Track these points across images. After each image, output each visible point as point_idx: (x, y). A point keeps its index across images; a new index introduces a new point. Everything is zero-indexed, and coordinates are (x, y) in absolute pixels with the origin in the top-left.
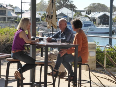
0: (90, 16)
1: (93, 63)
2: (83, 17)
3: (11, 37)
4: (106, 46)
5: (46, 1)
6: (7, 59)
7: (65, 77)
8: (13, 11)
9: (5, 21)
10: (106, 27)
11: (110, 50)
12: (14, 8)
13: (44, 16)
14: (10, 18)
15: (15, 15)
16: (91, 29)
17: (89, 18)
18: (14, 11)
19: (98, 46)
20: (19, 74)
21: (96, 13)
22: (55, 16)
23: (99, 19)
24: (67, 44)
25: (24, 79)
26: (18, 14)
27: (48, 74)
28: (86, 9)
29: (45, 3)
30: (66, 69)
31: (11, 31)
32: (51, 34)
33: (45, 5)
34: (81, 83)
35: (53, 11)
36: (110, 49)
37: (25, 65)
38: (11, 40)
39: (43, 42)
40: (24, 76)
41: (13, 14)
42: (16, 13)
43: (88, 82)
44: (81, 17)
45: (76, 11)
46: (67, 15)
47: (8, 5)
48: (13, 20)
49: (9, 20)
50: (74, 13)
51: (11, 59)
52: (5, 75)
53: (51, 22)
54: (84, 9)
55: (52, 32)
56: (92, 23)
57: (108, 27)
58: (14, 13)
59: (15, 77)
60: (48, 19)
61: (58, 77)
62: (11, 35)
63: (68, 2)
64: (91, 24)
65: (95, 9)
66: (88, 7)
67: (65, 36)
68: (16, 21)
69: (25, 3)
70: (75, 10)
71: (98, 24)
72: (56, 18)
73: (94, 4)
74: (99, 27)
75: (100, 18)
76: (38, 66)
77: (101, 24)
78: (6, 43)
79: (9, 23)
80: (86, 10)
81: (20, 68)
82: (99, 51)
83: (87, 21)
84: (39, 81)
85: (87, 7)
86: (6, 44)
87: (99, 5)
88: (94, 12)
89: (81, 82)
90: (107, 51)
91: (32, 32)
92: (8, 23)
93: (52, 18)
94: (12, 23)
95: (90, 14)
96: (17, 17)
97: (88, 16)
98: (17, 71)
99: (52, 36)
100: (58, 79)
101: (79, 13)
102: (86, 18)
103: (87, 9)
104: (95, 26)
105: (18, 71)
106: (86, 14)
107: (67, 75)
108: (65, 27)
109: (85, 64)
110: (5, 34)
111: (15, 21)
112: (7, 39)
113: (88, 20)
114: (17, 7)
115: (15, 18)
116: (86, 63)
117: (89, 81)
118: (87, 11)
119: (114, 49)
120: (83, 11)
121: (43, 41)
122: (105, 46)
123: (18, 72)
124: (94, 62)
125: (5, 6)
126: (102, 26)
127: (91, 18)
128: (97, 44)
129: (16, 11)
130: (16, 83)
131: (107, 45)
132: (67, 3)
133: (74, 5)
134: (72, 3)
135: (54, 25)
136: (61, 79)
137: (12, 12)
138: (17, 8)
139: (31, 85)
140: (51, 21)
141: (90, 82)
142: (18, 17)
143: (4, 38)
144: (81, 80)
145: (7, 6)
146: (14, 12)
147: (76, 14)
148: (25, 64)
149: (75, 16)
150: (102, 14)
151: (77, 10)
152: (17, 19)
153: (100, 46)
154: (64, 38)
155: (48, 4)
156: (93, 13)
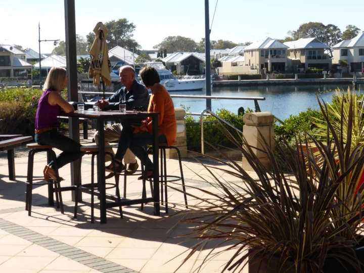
0: (165, 60)
1: (182, 145)
2: (152, 62)
3: (28, 104)
4: (202, 113)
5: (82, 37)
6: (28, 145)
7: (136, 173)
8: (23, 57)
9: (10, 76)
10: (195, 78)
11: (210, 120)
12: (24, 51)
13: (80, 63)
14: (18, 70)
15: (28, 64)
16: (169, 85)
17: (164, 63)
18: (25, 56)
19: (188, 114)
20: (52, 171)
21: (175, 55)
22: (107, 62)
23: (182, 65)
24: (138, 112)
25: (62, 179)
26: (32, 63)
27: (106, 169)
28: (157, 47)
29: (81, 40)
30: (137, 158)
31: (26, 94)
32: (100, 95)
33: (82, 43)
34: (166, 182)
35: (102, 53)
36: (209, 117)
37: (61, 154)
38: (28, 110)
39: (94, 112)
40: (60, 175)
41: (24, 63)
42: (29, 60)
43: (178, 178)
44: (149, 62)
45: (139, 52)
46: (123, 60)
47: (13, 46)
48: (23, 74)
49: (16, 73)
50: (137, 56)
51: (36, 144)
52: (26, 175)
53: (100, 74)
54: (154, 47)
55: (103, 93)
56: (170, 72)
57: (198, 78)
58: (25, 61)
59: (45, 177)
60: (94, 68)
61: (123, 173)
62: (27, 101)
63: (123, 36)
64: (168, 75)
65: (174, 46)
66: (161, 44)
67: (132, 96)
68: (31, 75)
69: (46, 41)
70: (137, 50)
71: (181, 74)
72: (109, 67)
73: (170, 38)
74: (183, 80)
75: (184, 62)
76: (86, 156)
77: (185, 75)
78: (19, 116)
79: (16, 79)
80: (157, 50)
81: (52, 161)
82: (192, 122)
83: (162, 70)
84: (90, 182)
85: (158, 44)
86: (18, 119)
87: (180, 39)
88: (172, 52)
89: (166, 179)
90: (205, 123)
91: (71, 94)
92: (14, 79)
93: (101, 65)
94: (23, 79)
95: (165, 56)
96: (31, 68)
97: (161, 61)
98: (48, 166)
99: (108, 99)
100: (123, 176)
101: (145, 55)
102: (158, 65)
103: (159, 47)
104: (175, 79)
105: (50, 165)
106: (158, 57)
107: (140, 168)
108: (132, 80)
109: (171, 148)
110: (15, 100)
111: (28, 75)
112: (19, 109)
113: (162, 67)
114: (30, 49)
115: (27, 70)
116: (174, 146)
117: (180, 176)
118: (160, 52)
119: (217, 118)
120: (153, 52)
121: (92, 109)
122: (200, 114)
123: (50, 167)
124: (183, 143)
125: (8, 48)
126: (188, 78)
127: (168, 63)
128: (187, 111)
129: (28, 56)
130: (46, 187)
131: (204, 111)
132: (121, 37)
133: (134, 40)
134: (131, 38)
135: (107, 80)
136: (128, 177)
137: (22, 59)
138: (30, 51)
139: (74, 191)
140: (99, 72)
141: (182, 178)
142: (33, 68)
143: (15, 108)
144: (166, 176)
145: (11, 48)
146: (25, 58)
147: (139, 58)
148: (61, 152)
149: (138, 60)
150: (186, 55)
151: (141, 50)
152: (32, 71)
153: (192, 113)
154: (131, 100)
155: (86, 41)
156: (171, 54)
